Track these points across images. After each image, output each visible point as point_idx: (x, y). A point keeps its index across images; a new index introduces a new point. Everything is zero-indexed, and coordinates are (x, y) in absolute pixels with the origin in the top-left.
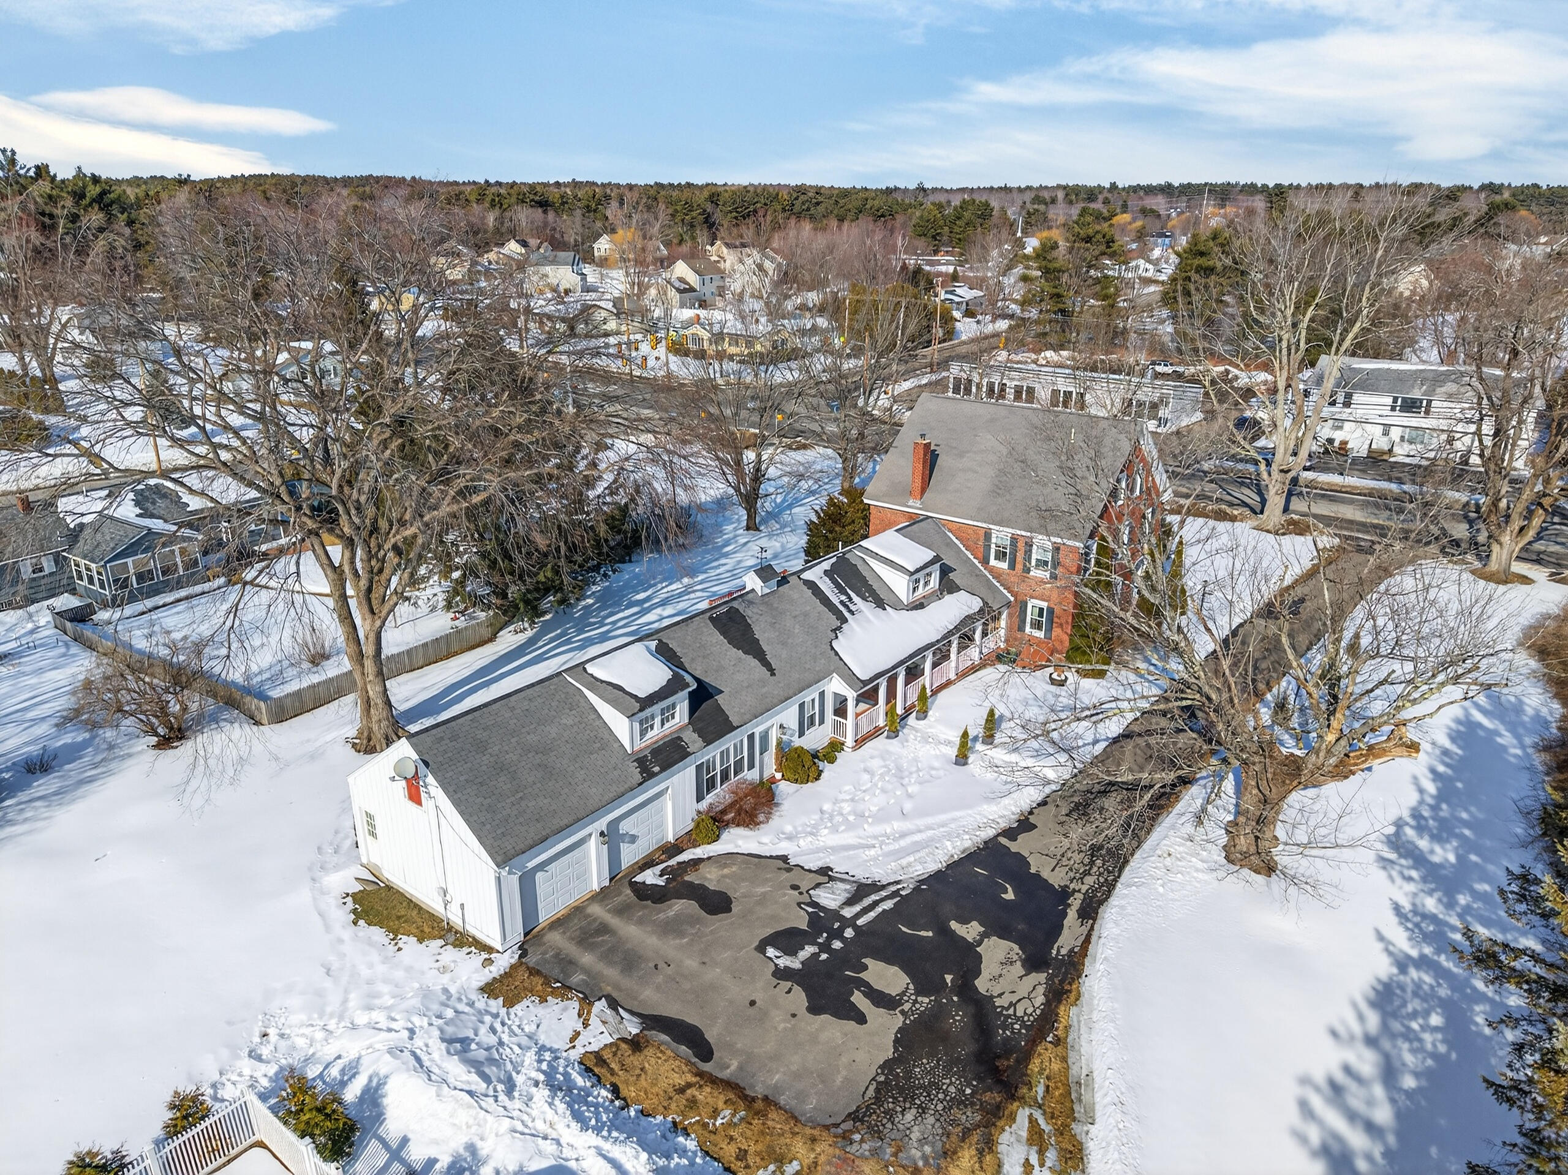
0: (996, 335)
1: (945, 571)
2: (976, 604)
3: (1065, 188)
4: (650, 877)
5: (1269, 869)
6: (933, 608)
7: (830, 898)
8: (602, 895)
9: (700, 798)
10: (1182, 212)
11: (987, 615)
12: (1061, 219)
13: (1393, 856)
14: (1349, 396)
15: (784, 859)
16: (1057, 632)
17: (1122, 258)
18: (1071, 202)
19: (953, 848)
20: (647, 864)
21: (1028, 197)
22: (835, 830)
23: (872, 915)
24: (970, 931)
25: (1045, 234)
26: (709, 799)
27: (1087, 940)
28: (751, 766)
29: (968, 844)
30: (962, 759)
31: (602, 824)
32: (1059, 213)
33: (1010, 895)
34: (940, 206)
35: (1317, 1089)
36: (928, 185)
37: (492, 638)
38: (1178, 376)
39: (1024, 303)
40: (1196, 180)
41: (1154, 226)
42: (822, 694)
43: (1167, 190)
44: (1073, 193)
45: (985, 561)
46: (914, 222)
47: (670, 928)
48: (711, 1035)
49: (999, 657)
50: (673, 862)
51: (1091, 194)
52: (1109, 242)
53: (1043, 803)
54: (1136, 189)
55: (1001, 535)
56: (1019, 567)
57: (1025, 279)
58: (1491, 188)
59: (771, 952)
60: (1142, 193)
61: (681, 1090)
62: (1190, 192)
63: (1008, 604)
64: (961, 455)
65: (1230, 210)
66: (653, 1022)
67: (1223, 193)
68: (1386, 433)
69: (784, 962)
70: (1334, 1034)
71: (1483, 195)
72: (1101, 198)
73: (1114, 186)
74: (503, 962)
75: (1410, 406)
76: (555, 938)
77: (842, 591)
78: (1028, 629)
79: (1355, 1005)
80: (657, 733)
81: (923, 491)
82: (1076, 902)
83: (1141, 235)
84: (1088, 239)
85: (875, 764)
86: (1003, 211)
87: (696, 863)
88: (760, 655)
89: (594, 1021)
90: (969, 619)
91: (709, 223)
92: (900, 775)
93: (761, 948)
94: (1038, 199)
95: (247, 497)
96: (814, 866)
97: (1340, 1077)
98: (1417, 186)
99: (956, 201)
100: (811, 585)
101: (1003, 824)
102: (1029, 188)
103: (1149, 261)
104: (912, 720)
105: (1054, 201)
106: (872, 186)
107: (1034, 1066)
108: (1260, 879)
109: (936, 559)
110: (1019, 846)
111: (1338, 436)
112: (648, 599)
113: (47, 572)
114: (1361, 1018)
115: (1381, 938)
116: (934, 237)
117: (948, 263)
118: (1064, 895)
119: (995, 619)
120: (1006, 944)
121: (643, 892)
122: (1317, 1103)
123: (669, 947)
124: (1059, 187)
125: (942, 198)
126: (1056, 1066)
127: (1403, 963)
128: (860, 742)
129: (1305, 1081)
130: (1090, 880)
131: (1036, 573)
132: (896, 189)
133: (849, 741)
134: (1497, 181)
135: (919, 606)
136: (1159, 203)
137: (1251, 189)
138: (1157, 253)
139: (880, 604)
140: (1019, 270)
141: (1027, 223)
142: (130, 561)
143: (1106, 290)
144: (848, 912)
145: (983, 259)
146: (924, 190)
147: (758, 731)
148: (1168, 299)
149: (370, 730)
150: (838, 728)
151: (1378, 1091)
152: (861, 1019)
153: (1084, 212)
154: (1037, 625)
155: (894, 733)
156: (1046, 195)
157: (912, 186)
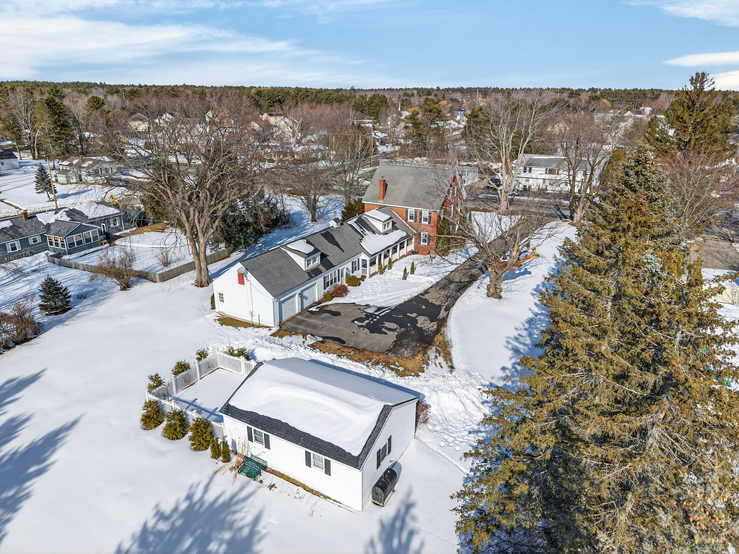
0: (395, 152)
1: (394, 223)
2: (404, 234)
3: (417, 89)
4: (313, 309)
5: (500, 297)
6: (391, 235)
7: (370, 311)
8: (299, 314)
9: (325, 289)
10: (468, 100)
11: (408, 238)
12: (417, 103)
13: (535, 293)
14: (530, 169)
15: (354, 303)
16: (431, 242)
17: (444, 119)
18: (420, 96)
19: (406, 298)
20: (311, 306)
21: (401, 93)
22: (368, 296)
23: (384, 313)
24: (414, 315)
25: (412, 109)
26: (328, 289)
27: (448, 315)
28: (339, 281)
29: (409, 297)
30: (405, 278)
31: (299, 291)
32: (416, 100)
33: (424, 307)
34: (362, 97)
35: (512, 339)
36: (356, 88)
37: (229, 256)
38: (468, 165)
39: (405, 138)
40: (473, 86)
41: (457, 106)
42: (358, 259)
43: (461, 90)
44: (421, 92)
45: (406, 220)
46: (352, 104)
47: (323, 319)
48: (343, 339)
49: (413, 253)
50: (319, 306)
51: (429, 92)
52: (439, 112)
53: (432, 287)
54: (448, 90)
55: (411, 210)
56: (418, 221)
57: (406, 127)
58: (593, 90)
59: (356, 322)
60: (451, 92)
61: (339, 349)
62: (471, 91)
63: (415, 234)
64: (396, 184)
65: (488, 99)
66: (325, 338)
67: (485, 92)
68: (544, 182)
69: (360, 324)
70: (516, 329)
71: (589, 93)
72: (433, 94)
73: (438, 88)
74: (275, 329)
75: (551, 172)
76: (289, 324)
77: (361, 228)
78: (422, 243)
79: (522, 324)
80: (312, 265)
81: (383, 198)
82: (443, 308)
83: (451, 110)
84: (431, 111)
85: (377, 281)
86: (391, 99)
87: (327, 306)
88: (338, 246)
89: (308, 338)
90: (403, 238)
91: (257, 105)
92: (385, 283)
93: (353, 321)
94: (405, 94)
95: (114, 213)
96: (364, 304)
97: (517, 336)
98: (564, 89)
99: (370, 95)
100: (351, 226)
101: (420, 292)
102: (401, 89)
103: (455, 121)
104: (387, 270)
105: (413, 95)
106: (330, 88)
107: (436, 339)
108: (497, 300)
109: (391, 218)
110: (426, 297)
111: (527, 184)
112: (282, 243)
113: (38, 242)
114: (524, 325)
115: (530, 310)
116: (362, 111)
117: (369, 123)
118: (440, 307)
119: (411, 239)
120: (424, 317)
121: (312, 313)
122: (511, 341)
123: (325, 323)
124: (414, 89)
125: (363, 94)
126: (441, 339)
127: (536, 315)
128: (371, 276)
129: (508, 337)
130: (447, 303)
131: (423, 222)
132: (341, 89)
133: (368, 275)
134: (595, 87)
135: (386, 233)
136: (458, 96)
137: (496, 90)
138: (458, 118)
139: (374, 232)
140: (402, 124)
141: (402, 105)
142: (74, 236)
143: (439, 133)
144: (377, 313)
145: (386, 121)
146: (354, 90)
147: (340, 269)
148: (464, 135)
149: (201, 280)
150: (364, 271)
151: (528, 338)
152: (386, 334)
153: (427, 99)
154: (425, 241)
155: (382, 273)
156: (409, 93)
157: (349, 88)
